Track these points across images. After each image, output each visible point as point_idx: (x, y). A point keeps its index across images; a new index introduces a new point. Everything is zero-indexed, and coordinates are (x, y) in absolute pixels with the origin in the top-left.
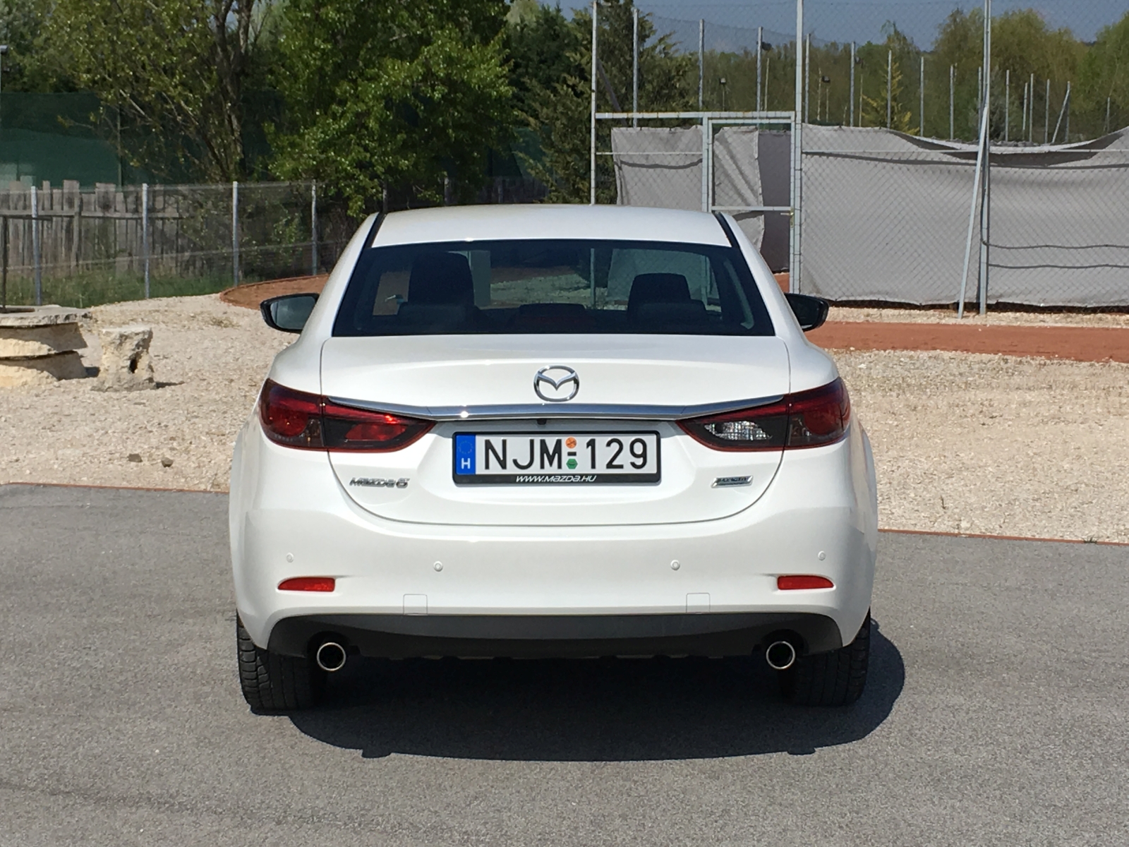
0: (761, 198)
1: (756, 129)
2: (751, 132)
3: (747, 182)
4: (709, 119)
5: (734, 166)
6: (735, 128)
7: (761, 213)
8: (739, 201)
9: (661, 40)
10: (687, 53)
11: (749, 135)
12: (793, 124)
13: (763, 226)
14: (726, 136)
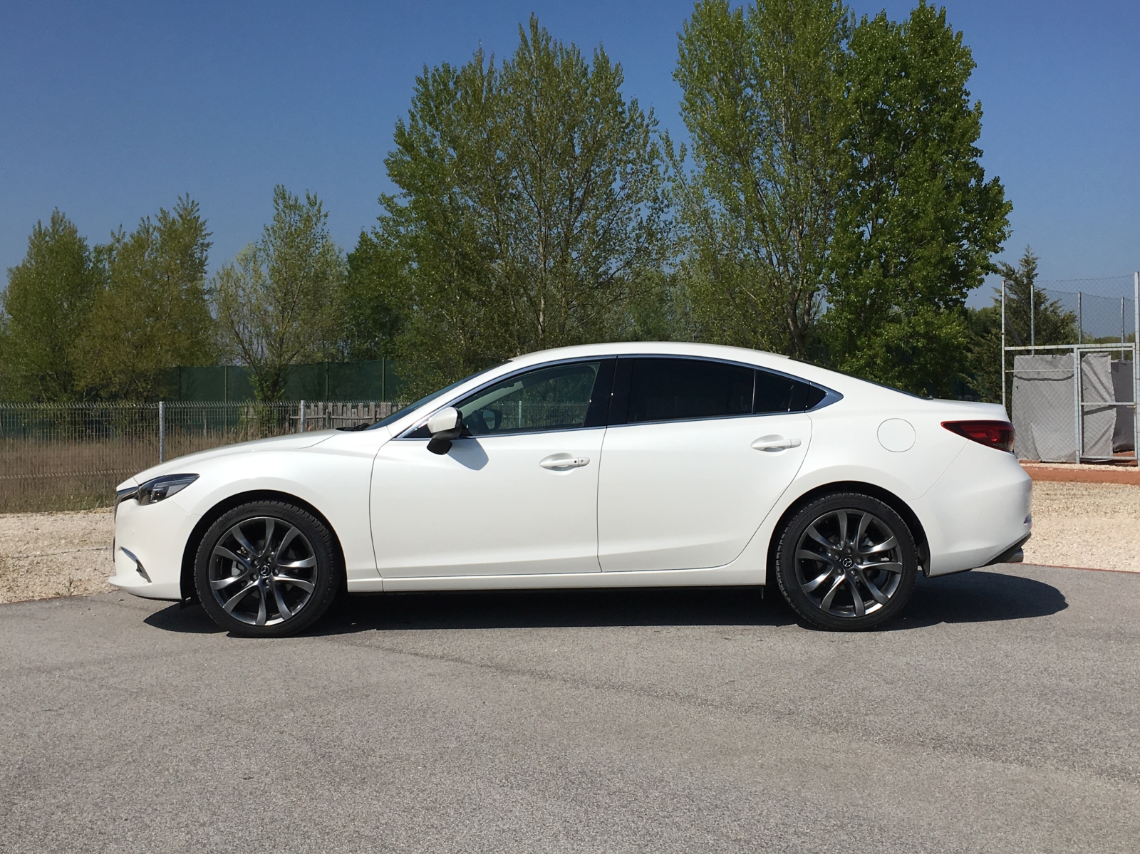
0: (1114, 397)
1: (1109, 354)
2: (1105, 356)
3: (1105, 387)
4: (1078, 348)
5: (1096, 378)
6: (1095, 354)
7: (1114, 406)
8: (1100, 399)
9: (1052, 304)
10: (1068, 312)
11: (1106, 358)
12: (1134, 351)
13: (1115, 415)
14: (1090, 359)
